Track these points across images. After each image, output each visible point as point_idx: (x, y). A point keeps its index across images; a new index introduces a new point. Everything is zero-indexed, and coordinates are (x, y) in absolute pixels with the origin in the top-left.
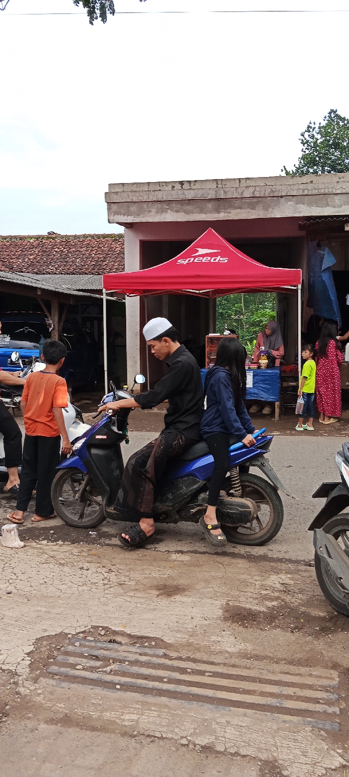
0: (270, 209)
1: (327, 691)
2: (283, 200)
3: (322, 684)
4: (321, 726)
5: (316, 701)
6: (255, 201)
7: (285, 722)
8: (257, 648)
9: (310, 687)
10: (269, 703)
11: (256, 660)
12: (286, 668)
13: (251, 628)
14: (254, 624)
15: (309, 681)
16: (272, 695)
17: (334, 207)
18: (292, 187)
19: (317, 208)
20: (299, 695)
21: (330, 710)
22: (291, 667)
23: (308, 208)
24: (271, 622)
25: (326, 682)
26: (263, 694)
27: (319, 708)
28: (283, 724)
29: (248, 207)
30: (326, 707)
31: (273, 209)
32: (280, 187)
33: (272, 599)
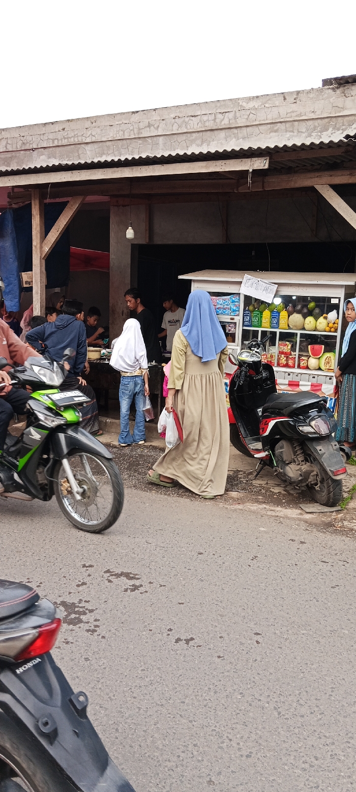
2: (35, 154)
32: (31, 138)
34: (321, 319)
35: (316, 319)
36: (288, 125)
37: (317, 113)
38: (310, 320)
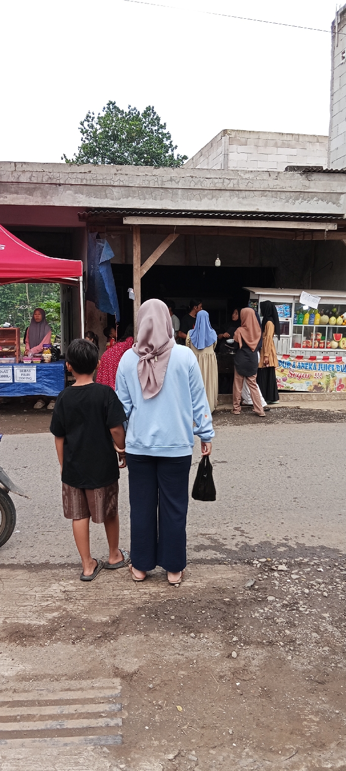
0: (49, 197)
1: (109, 702)
2: (61, 188)
3: (104, 695)
4: (103, 742)
5: (98, 715)
6: (32, 188)
7: (66, 745)
8: (36, 667)
9: (92, 701)
10: (49, 727)
11: (35, 681)
12: (66, 684)
13: (29, 646)
14: (33, 641)
15: (91, 695)
16: (52, 717)
17: (112, 199)
18: (70, 175)
19: (95, 199)
20: (80, 712)
21: (112, 723)
22: (73, 682)
23: (87, 199)
24: (52, 635)
25: (108, 693)
26: (42, 718)
27: (101, 722)
28: (64, 747)
29: (26, 193)
30: (109, 720)
31: (51, 197)
32: (58, 175)
33: (53, 609)
34: (340, 318)
35: (337, 317)
36: (273, 193)
37: (293, 188)
38: (333, 318)
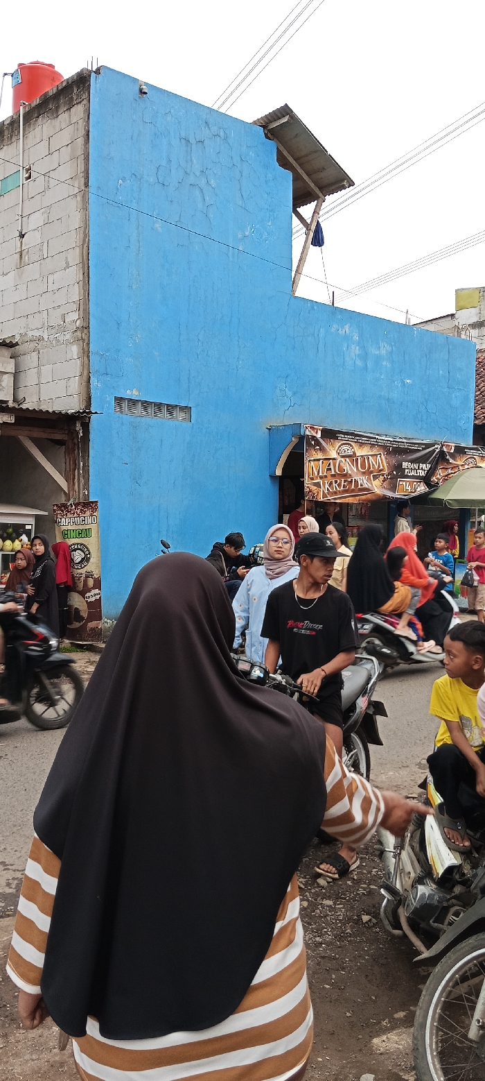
34: (17, 542)
35: (13, 541)
38: (8, 542)
